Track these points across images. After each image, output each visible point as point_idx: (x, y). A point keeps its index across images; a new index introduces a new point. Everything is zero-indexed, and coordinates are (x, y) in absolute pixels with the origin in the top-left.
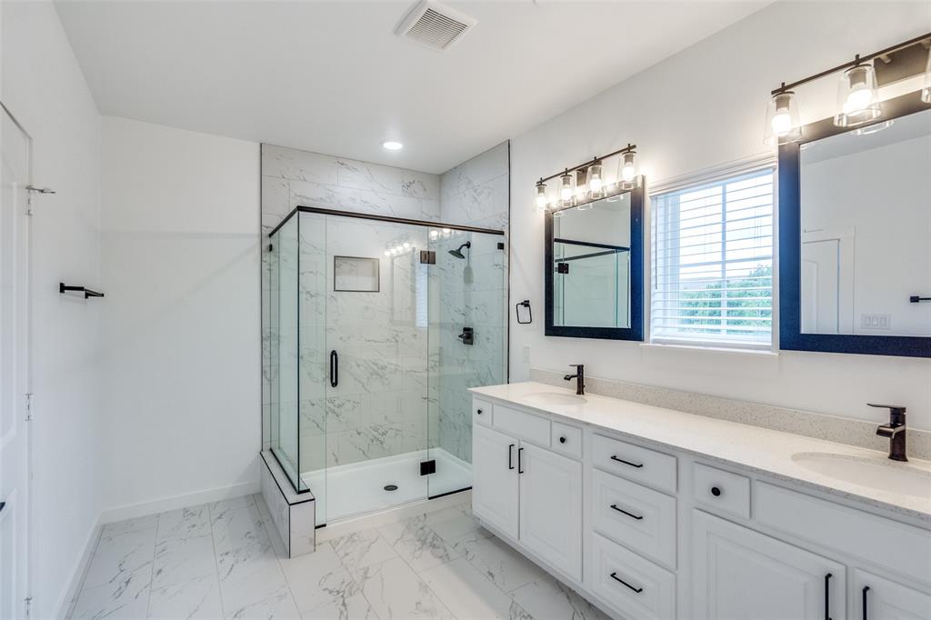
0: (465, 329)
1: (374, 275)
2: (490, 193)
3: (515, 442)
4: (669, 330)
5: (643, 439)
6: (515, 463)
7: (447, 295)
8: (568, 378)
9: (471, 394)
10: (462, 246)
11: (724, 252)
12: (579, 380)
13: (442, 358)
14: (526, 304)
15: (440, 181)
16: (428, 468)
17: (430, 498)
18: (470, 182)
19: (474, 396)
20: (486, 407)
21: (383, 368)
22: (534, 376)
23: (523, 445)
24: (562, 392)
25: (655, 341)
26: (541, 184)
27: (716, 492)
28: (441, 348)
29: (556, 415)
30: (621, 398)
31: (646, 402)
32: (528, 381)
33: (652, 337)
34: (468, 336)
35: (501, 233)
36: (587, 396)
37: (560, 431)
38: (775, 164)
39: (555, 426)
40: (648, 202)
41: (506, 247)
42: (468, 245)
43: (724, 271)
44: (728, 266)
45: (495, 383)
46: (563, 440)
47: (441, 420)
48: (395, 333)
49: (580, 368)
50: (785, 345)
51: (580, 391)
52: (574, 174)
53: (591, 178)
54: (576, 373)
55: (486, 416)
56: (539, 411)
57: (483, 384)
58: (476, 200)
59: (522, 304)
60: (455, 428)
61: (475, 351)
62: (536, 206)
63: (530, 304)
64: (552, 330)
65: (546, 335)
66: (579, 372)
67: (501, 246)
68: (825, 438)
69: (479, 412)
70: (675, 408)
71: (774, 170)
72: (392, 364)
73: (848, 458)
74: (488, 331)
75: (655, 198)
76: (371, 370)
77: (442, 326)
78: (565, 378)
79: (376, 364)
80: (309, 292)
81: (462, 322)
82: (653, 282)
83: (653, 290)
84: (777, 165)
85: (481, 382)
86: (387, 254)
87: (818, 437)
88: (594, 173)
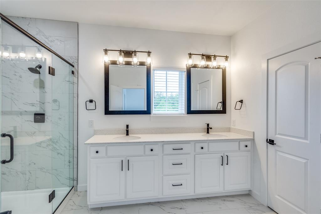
0: (36, 115)
6: (124, 168)
10: (37, 67)
11: (166, 89)
14: (90, 101)
17: (53, 213)
23: (128, 158)
25: (154, 114)
26: (106, 51)
29: (148, 142)
32: (93, 135)
35: (73, 66)
41: (76, 73)
42: (40, 67)
43: (166, 94)
44: (167, 93)
46: (152, 150)
49: (128, 126)
51: (128, 134)
56: (140, 142)
64: (108, 112)
67: (73, 72)
71: (185, 72)
88: (135, 56)
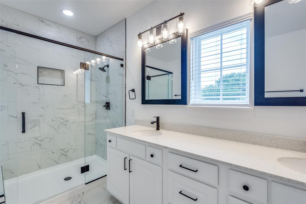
0: (106, 103)
1: (62, 78)
2: (117, 43)
3: (127, 156)
4: (197, 100)
5: (199, 156)
6: (127, 167)
7: (99, 88)
8: (152, 123)
9: (106, 132)
10: (105, 66)
12: (157, 123)
13: (96, 116)
14: (133, 91)
15: (96, 39)
16: (85, 169)
17: (86, 184)
18: (108, 38)
19: (108, 133)
20: (113, 139)
21: (67, 121)
22: (137, 122)
23: (131, 157)
24: (150, 130)
26: (140, 36)
27: (246, 188)
28: (96, 112)
29: (148, 143)
30: (177, 131)
31: (188, 133)
32: (134, 125)
33: (191, 103)
34: (108, 106)
35: (122, 60)
36: (161, 131)
37: (150, 151)
38: (252, 17)
39: (148, 148)
40: (189, 41)
41: (124, 66)
42: (108, 66)
45: (120, 126)
46: (152, 156)
47: (96, 143)
48: (73, 105)
49: (158, 118)
50: (257, 103)
51: (158, 129)
52: (155, 29)
53: (163, 30)
54: (156, 121)
55: (113, 144)
56: (140, 140)
57: (115, 127)
58: (111, 46)
59: (131, 90)
60: (102, 146)
61: (111, 112)
62: (138, 46)
63: (135, 90)
64: (145, 102)
65: (142, 104)
66: (157, 120)
67: (122, 65)
68: (278, 147)
69: (110, 141)
70: (202, 135)
72: (71, 119)
73: (299, 159)
74: (116, 104)
75: (192, 39)
76: (60, 123)
77: (97, 102)
78: (151, 123)
79: (63, 119)
80: (21, 84)
81: (105, 100)
82: (191, 78)
83: (192, 81)
84: (253, 18)
85: (113, 126)
86: (75, 73)
87: (274, 147)
88: (164, 28)
